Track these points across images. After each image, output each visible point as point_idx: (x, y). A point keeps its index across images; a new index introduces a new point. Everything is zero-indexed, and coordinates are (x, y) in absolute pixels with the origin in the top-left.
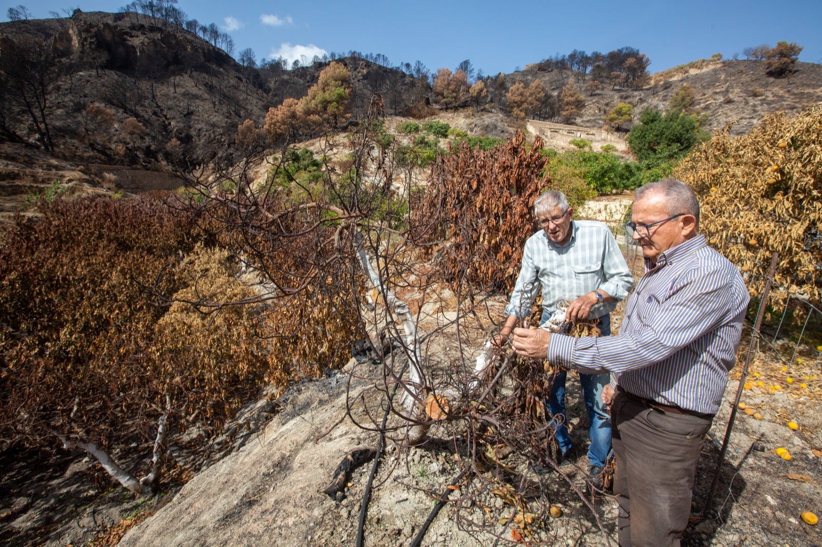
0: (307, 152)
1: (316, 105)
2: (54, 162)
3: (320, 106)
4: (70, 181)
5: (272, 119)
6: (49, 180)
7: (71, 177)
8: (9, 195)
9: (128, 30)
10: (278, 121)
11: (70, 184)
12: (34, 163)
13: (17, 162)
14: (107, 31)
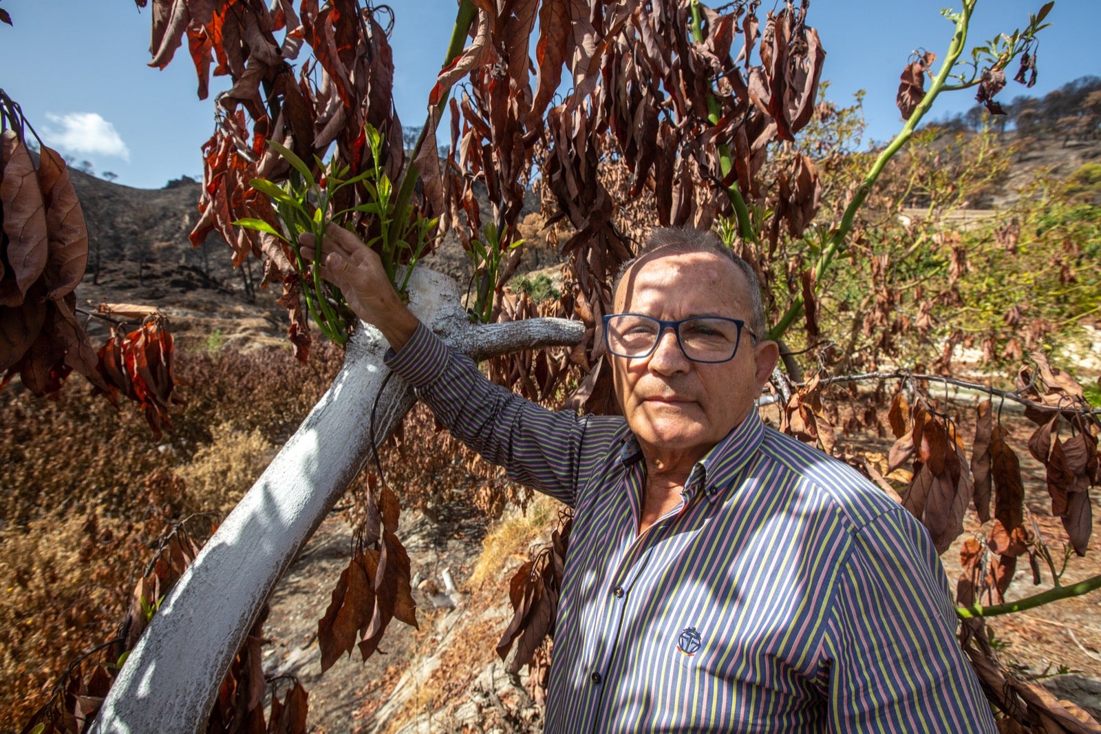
0: (544, 280)
2: (240, 308)
4: (245, 330)
7: (248, 326)
11: (244, 334)
12: (215, 311)
13: (198, 310)
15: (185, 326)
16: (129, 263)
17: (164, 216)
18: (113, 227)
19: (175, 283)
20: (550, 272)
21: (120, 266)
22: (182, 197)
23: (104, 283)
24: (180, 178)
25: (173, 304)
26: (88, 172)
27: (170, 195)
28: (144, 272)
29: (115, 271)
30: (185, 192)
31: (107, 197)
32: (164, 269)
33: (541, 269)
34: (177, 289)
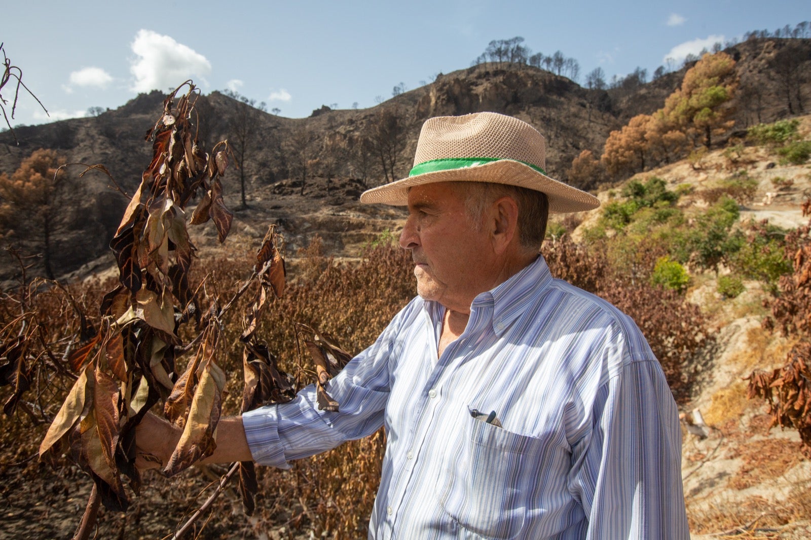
0: (655, 182)
1: (677, 117)
3: (681, 117)
4: (400, 228)
5: (613, 144)
6: (384, 228)
7: (401, 226)
8: (355, 242)
9: (475, 80)
10: (621, 147)
14: (456, 85)
15: (360, 226)
16: (319, 179)
17: (312, 139)
18: (280, 149)
19: (349, 193)
20: (659, 174)
21: (313, 181)
22: (323, 122)
23: (307, 194)
24: (320, 108)
25: (350, 209)
26: (263, 110)
27: (314, 122)
28: (331, 185)
29: (312, 185)
30: (324, 118)
31: (275, 127)
32: (341, 183)
33: (648, 170)
34: (350, 197)
